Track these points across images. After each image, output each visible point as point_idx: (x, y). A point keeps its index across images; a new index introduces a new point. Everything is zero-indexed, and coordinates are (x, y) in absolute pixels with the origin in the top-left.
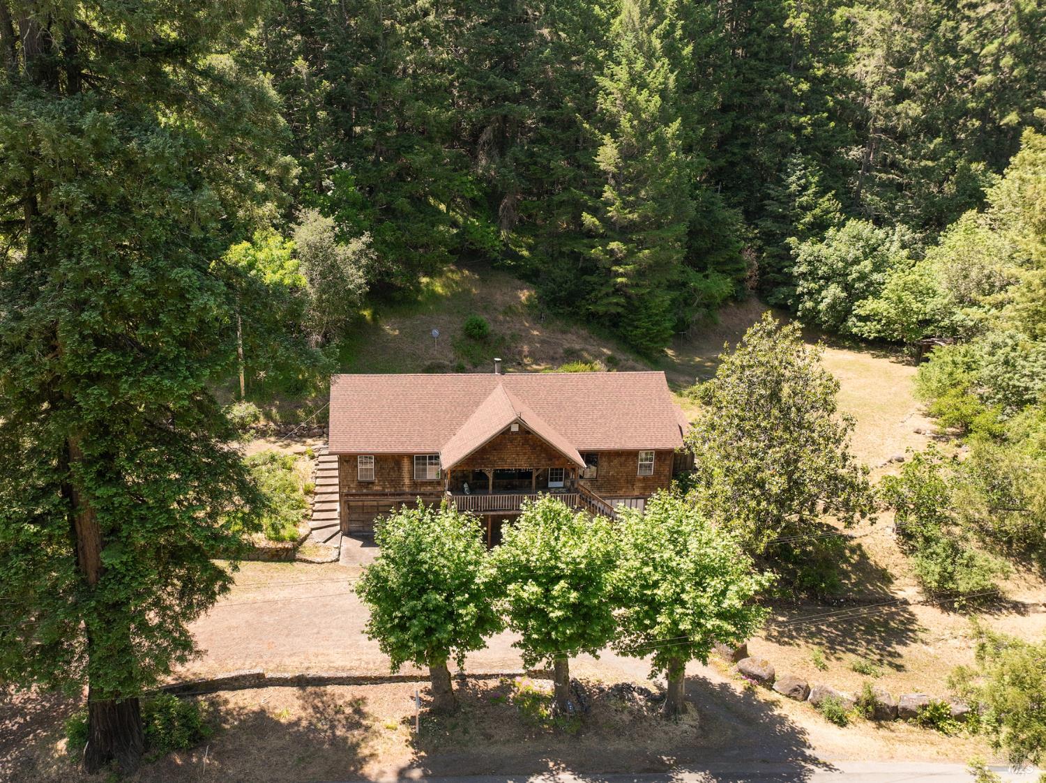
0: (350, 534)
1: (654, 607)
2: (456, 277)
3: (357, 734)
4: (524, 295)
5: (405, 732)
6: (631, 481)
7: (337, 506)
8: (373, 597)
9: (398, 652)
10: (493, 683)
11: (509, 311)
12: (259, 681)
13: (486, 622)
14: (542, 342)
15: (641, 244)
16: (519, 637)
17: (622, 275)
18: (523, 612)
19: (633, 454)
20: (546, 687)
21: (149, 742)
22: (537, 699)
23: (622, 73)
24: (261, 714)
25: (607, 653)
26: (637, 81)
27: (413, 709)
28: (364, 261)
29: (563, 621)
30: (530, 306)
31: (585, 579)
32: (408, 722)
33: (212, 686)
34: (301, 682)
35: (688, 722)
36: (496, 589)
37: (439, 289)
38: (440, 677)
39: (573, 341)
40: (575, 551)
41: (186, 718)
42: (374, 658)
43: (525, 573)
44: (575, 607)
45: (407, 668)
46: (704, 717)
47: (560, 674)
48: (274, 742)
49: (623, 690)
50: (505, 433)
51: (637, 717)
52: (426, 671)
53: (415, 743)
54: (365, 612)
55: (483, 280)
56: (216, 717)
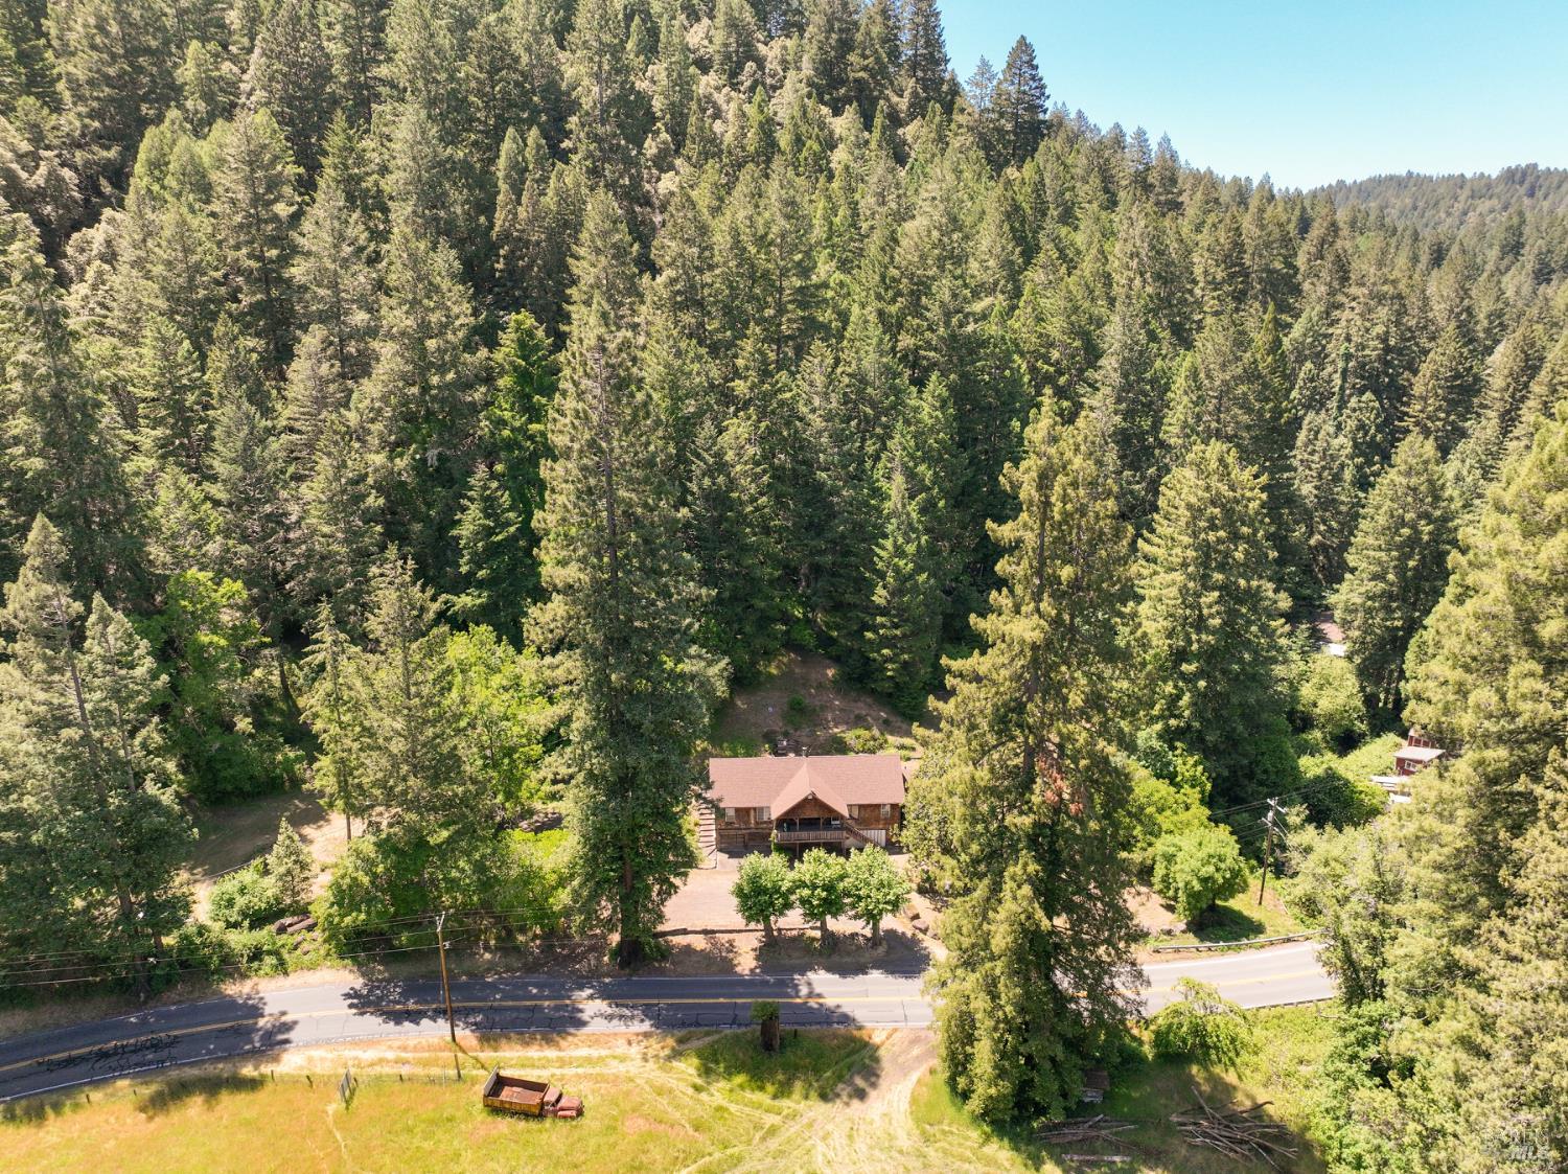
0: (721, 850)
1: (860, 898)
2: (785, 660)
3: (731, 955)
4: (830, 673)
5: (753, 954)
6: (877, 820)
7: (714, 833)
8: (738, 896)
9: (749, 919)
10: (795, 933)
11: (820, 686)
12: (685, 932)
13: (788, 906)
14: (841, 710)
15: (903, 651)
16: (801, 911)
17: (891, 669)
18: (804, 902)
19: (878, 806)
20: (818, 934)
21: (645, 956)
22: (814, 939)
23: (888, 544)
24: (688, 946)
25: (842, 918)
26: (899, 552)
27: (757, 944)
28: (725, 674)
29: (819, 906)
30: (834, 682)
31: (829, 888)
32: (754, 950)
33: (664, 934)
34: (705, 932)
35: (881, 950)
36: (791, 891)
37: (774, 671)
38: (768, 929)
39: (861, 708)
40: (827, 874)
41: (658, 946)
42: (738, 921)
43: (803, 884)
44: (825, 900)
45: (753, 925)
46: (889, 947)
47: (823, 928)
48: (694, 959)
49: (854, 935)
50: (806, 800)
51: (859, 947)
52: (761, 926)
53: (757, 958)
54: (735, 901)
55: (804, 662)
56: (670, 947)
